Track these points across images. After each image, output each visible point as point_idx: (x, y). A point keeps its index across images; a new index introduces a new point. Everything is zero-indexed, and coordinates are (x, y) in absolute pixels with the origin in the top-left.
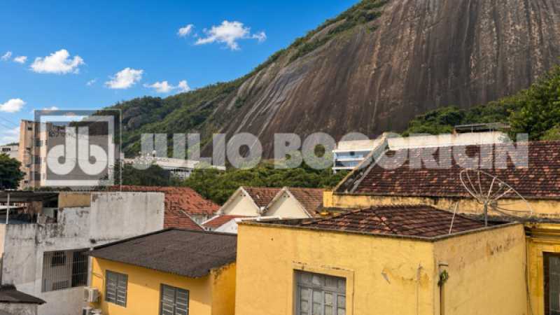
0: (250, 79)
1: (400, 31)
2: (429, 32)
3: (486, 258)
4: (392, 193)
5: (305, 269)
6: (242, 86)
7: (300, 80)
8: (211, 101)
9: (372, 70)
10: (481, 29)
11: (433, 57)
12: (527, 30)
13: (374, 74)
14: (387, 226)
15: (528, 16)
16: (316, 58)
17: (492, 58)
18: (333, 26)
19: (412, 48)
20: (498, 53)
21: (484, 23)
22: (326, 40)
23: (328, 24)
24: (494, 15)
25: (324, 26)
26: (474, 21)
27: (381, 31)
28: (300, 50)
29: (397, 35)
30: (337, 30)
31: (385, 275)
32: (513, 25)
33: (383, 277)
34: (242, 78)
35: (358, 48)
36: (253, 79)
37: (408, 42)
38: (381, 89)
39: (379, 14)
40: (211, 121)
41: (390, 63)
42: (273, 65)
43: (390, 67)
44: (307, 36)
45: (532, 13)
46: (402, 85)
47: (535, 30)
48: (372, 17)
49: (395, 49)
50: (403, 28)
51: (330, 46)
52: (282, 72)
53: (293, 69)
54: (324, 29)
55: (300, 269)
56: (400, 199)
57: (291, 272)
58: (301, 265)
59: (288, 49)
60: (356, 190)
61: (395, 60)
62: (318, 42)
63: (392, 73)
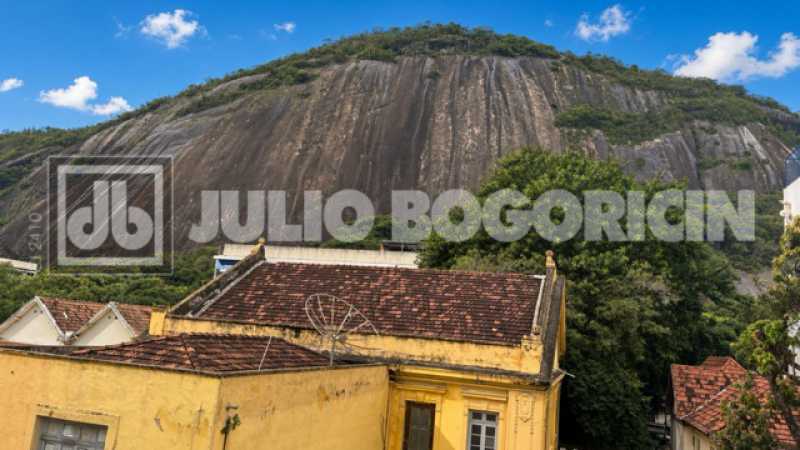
0: (106, 131)
1: (339, 106)
2: (376, 115)
3: (315, 405)
4: (251, 320)
5: (54, 416)
6: (91, 140)
7: (189, 145)
8: (30, 154)
9: (295, 151)
10: (437, 124)
11: (376, 149)
12: (485, 136)
13: (299, 156)
14: (190, 359)
15: (488, 119)
16: (216, 119)
17: (445, 162)
18: (247, 79)
19: (351, 131)
20: (451, 158)
21: (441, 117)
22: (234, 96)
23: (241, 76)
24: (452, 111)
25: (235, 78)
26: (429, 113)
27: (313, 101)
28: (193, 104)
29: (333, 111)
30: (254, 86)
31: (157, 421)
32: (471, 126)
33: (154, 423)
34: (93, 127)
35: (279, 118)
36: (112, 131)
37: (348, 122)
38: (304, 178)
39: (314, 77)
40: (25, 187)
41: (320, 145)
42: (149, 116)
43: (320, 151)
44: (208, 85)
45: (493, 116)
46: (334, 178)
47: (494, 137)
48: (304, 79)
49: (328, 129)
50: (342, 103)
51: (240, 106)
52: (162, 128)
53: (177, 128)
54: (234, 81)
55: (47, 415)
56: (254, 328)
57: (33, 420)
58: (48, 410)
59: (176, 97)
60: (203, 314)
61: (328, 143)
62: (222, 96)
63: (322, 160)
